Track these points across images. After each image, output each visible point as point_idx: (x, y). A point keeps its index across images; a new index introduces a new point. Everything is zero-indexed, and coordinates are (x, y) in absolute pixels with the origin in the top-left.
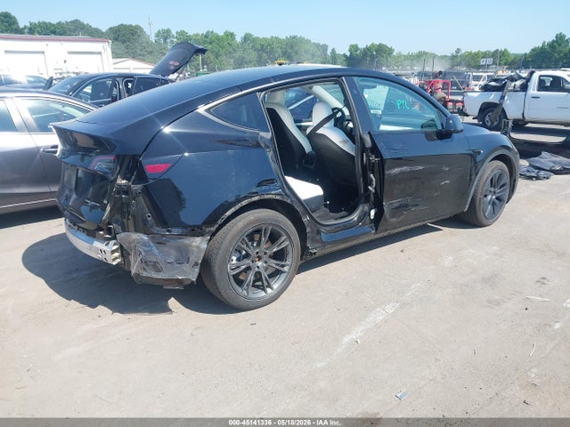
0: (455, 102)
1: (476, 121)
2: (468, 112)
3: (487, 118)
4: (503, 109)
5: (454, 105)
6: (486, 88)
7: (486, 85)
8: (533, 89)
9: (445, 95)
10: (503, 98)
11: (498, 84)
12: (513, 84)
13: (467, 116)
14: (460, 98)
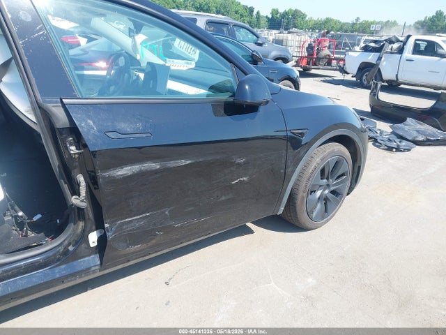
0: (339, 60)
1: (354, 79)
2: (348, 70)
3: (364, 77)
4: (379, 70)
5: (338, 63)
6: (366, 49)
7: (366, 46)
8: (408, 53)
9: (330, 54)
10: (380, 59)
11: (377, 46)
12: (390, 46)
13: (348, 74)
14: (342, 56)
